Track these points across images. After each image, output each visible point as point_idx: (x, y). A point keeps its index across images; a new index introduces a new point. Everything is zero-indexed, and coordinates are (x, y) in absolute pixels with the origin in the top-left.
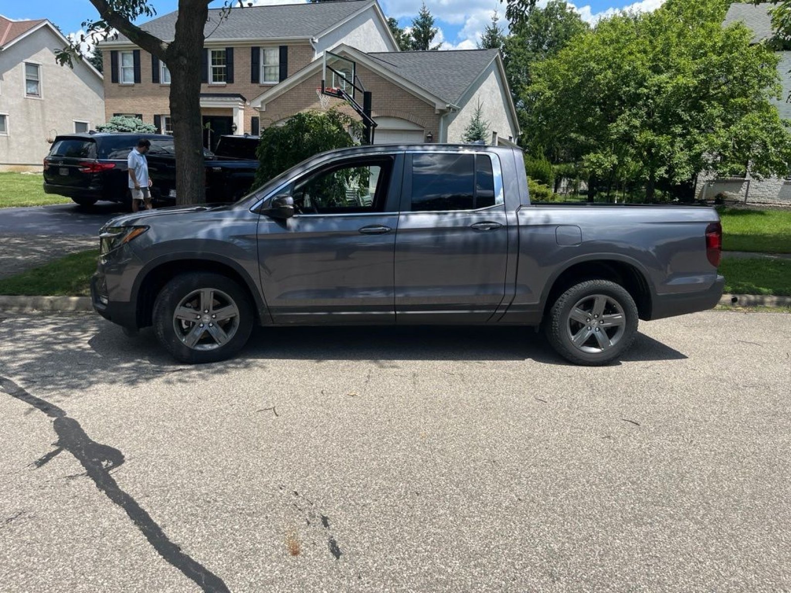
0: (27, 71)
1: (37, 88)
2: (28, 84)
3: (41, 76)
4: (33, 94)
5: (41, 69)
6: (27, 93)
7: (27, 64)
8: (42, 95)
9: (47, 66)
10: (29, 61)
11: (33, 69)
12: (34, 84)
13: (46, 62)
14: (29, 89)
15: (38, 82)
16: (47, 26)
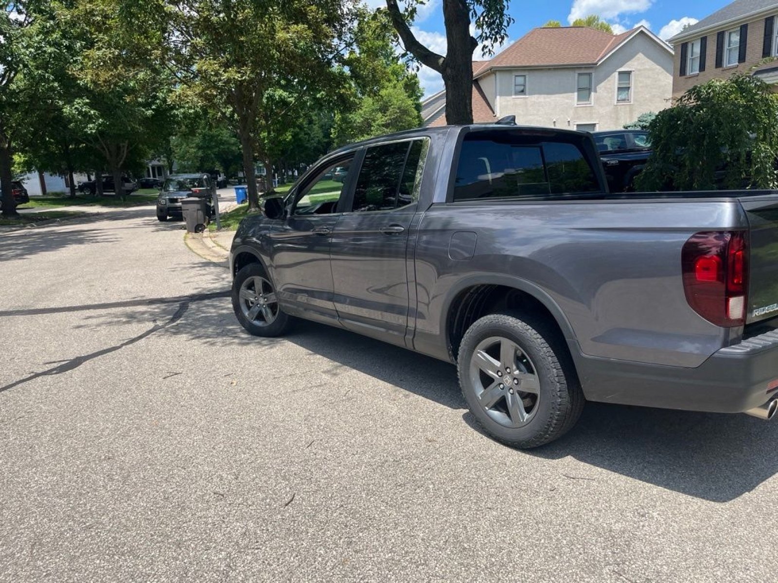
0: (620, 80)
1: (628, 94)
2: (620, 93)
3: (633, 83)
4: (624, 100)
5: (632, 76)
6: (618, 100)
7: (620, 73)
8: (632, 99)
9: (639, 70)
10: (622, 69)
11: (626, 76)
12: (625, 91)
13: (639, 68)
14: (620, 96)
15: (629, 88)
16: (642, 32)
